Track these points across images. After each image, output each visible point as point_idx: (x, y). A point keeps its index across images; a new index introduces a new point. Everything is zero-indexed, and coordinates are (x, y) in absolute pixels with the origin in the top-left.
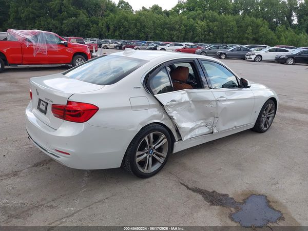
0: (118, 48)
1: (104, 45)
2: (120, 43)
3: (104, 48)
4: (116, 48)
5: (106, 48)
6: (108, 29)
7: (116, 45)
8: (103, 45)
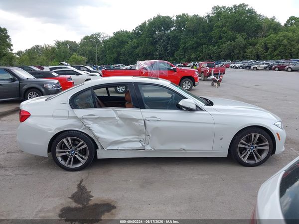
0: (268, 69)
1: (254, 66)
2: (271, 63)
3: (253, 69)
4: (265, 69)
5: (255, 69)
6: (267, 49)
7: (265, 66)
8: (252, 67)
